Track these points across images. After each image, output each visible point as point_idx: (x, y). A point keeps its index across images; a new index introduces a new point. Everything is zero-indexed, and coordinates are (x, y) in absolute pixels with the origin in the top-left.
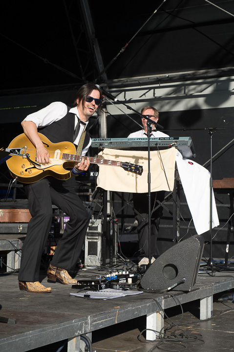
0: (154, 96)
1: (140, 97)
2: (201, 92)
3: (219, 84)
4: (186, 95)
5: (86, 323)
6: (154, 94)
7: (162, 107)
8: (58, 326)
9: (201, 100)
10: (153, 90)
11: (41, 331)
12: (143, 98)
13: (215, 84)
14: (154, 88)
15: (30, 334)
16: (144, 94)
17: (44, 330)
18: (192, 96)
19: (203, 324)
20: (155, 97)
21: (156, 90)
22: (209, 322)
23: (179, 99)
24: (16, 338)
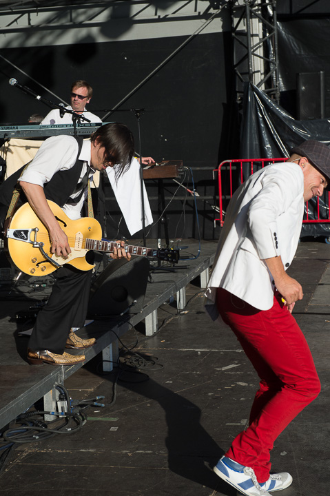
0: (29, 24)
1: (8, 25)
2: (90, 20)
3: (116, 7)
4: (74, 23)
5: (61, 373)
6: (29, 20)
7: (42, 38)
8: (41, 383)
9: (95, 30)
10: (26, 15)
11: (29, 391)
12: (14, 26)
13: (111, 8)
14: (29, 12)
15: (22, 397)
16: (16, 20)
17: (31, 390)
18: (81, 25)
19: (149, 342)
20: (32, 26)
21: (31, 14)
22: (155, 337)
23: (64, 28)
24: (12, 404)
